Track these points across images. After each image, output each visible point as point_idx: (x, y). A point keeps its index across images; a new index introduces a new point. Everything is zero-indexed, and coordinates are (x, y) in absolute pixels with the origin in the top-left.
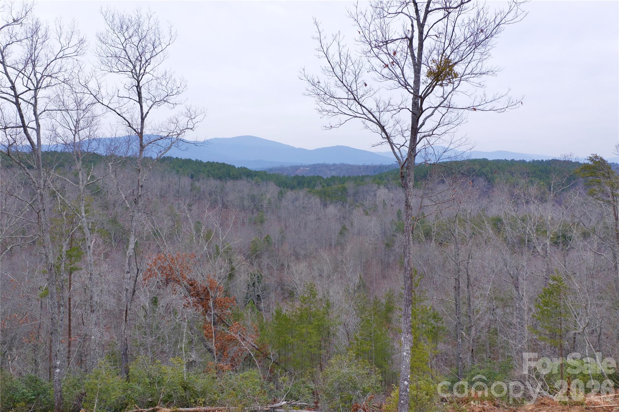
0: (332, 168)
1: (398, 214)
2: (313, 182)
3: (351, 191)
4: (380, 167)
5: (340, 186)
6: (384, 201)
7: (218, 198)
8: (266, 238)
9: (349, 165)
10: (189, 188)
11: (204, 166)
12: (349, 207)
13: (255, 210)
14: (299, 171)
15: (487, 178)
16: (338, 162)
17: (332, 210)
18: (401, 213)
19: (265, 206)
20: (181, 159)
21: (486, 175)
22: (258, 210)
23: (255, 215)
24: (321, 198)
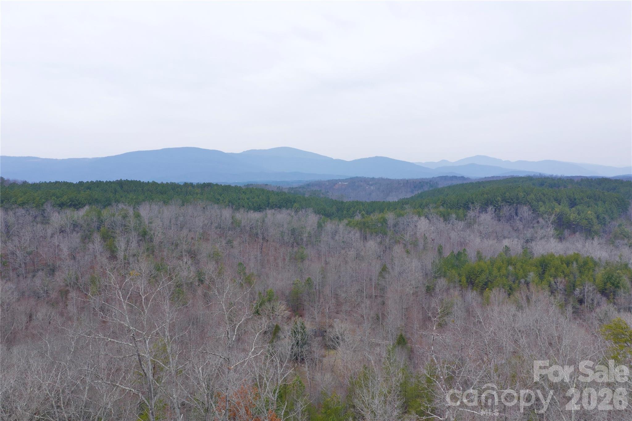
0: (370, 183)
1: (439, 250)
2: (352, 209)
3: (391, 222)
4: (420, 182)
5: (380, 216)
6: (425, 235)
7: (259, 232)
8: (308, 280)
9: (389, 179)
10: (231, 221)
11: (244, 192)
12: (389, 241)
13: (295, 244)
14: (337, 186)
15: (532, 207)
16: (377, 176)
17: (372, 245)
18: (442, 249)
19: (305, 239)
20: (221, 185)
21: (530, 203)
22: (298, 244)
23: (296, 249)
24: (361, 231)
